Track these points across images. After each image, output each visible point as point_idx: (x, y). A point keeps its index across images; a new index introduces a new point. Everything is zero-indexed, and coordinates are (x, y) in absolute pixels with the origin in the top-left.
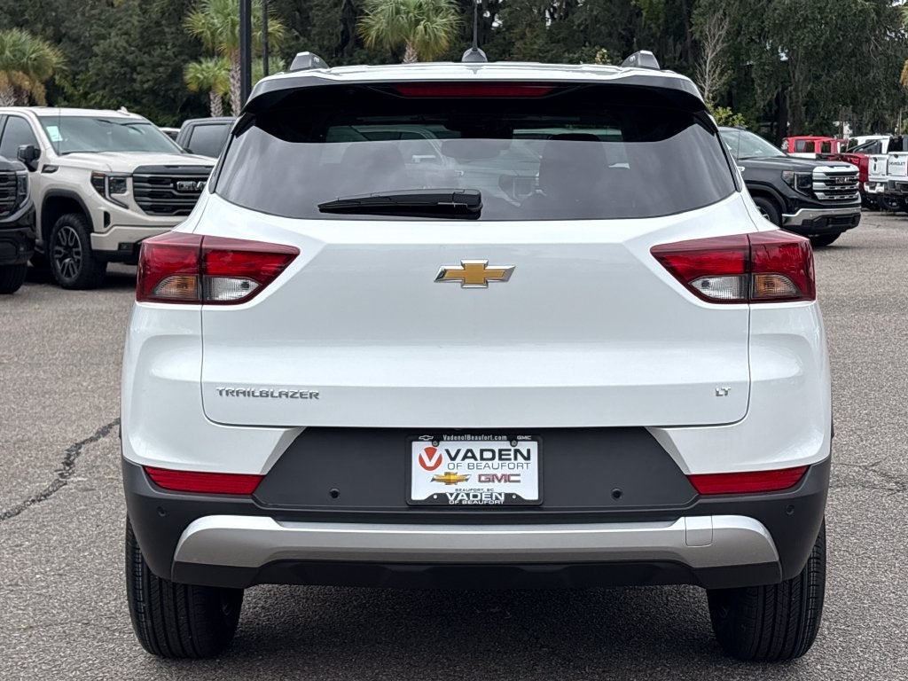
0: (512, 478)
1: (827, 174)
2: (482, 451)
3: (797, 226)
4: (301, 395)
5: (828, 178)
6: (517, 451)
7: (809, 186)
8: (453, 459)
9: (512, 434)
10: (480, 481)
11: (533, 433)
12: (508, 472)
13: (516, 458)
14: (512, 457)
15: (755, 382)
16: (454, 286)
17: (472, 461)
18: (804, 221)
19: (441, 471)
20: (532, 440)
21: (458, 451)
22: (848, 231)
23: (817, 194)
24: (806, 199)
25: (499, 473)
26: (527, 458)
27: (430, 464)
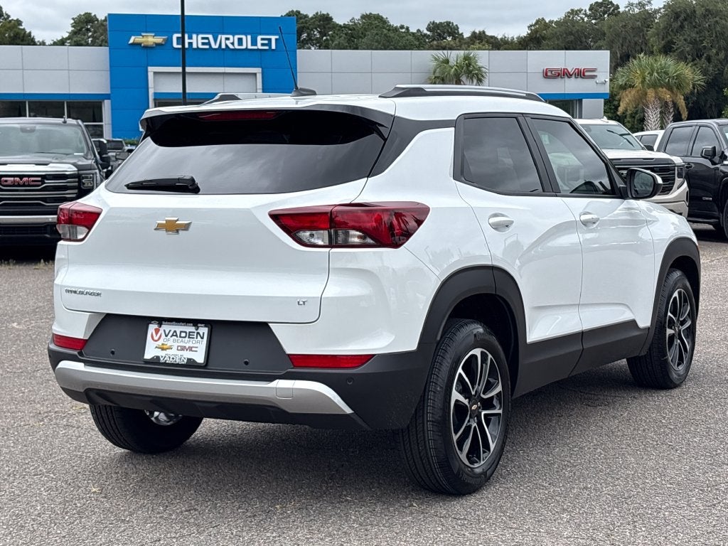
0: (193, 349)
2: (181, 332)
6: (198, 333)
8: (166, 336)
9: (196, 322)
10: (178, 350)
11: (206, 323)
12: (191, 345)
13: (197, 338)
14: (195, 336)
15: (324, 298)
16: (163, 233)
17: (175, 337)
19: (160, 343)
20: (206, 326)
21: (170, 331)
25: (187, 346)
26: (202, 338)
27: (156, 338)
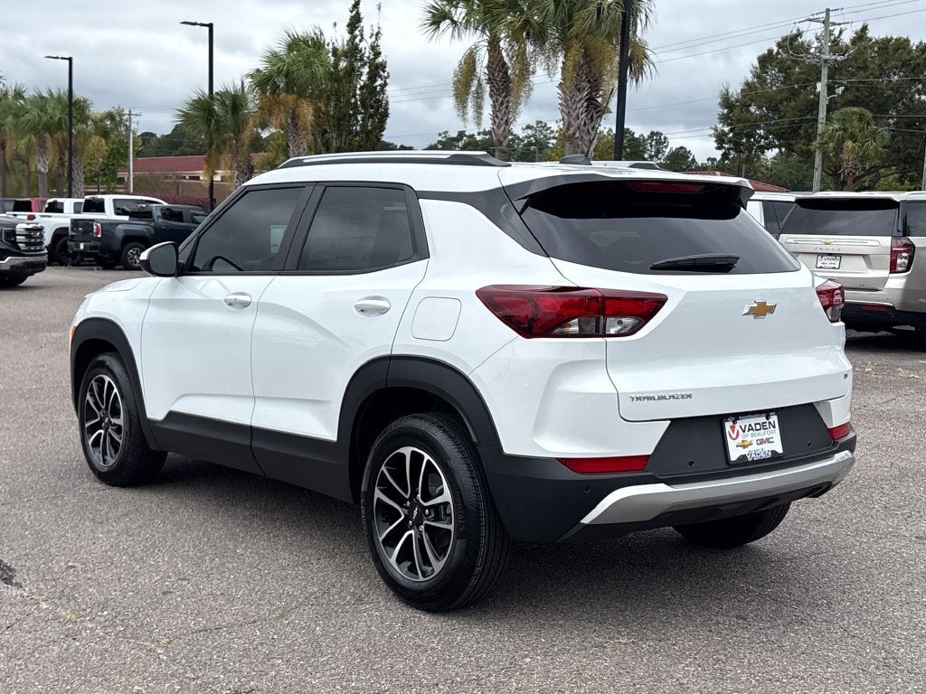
0: (770, 440)
1: (27, 229)
2: (755, 424)
3: (5, 271)
4: (682, 396)
5: (27, 233)
6: (769, 423)
7: (13, 239)
8: (744, 431)
9: (767, 413)
10: (758, 444)
11: (777, 411)
12: (767, 436)
13: (770, 428)
17: (751, 432)
18: (12, 267)
19: (739, 440)
20: (775, 415)
21: (745, 426)
22: (36, 274)
23: (20, 245)
24: (11, 249)
25: (764, 437)
26: (774, 427)
27: (734, 436)
